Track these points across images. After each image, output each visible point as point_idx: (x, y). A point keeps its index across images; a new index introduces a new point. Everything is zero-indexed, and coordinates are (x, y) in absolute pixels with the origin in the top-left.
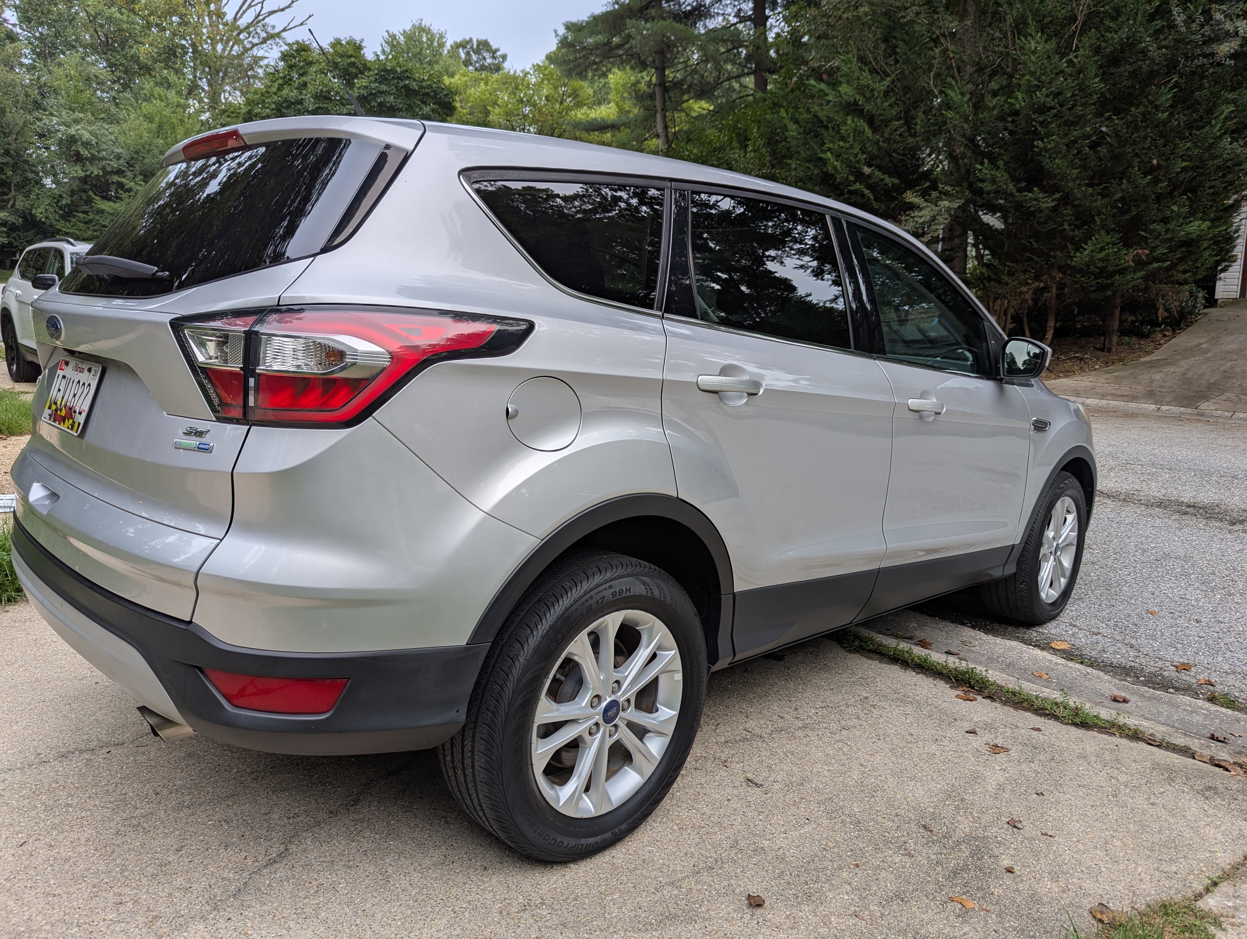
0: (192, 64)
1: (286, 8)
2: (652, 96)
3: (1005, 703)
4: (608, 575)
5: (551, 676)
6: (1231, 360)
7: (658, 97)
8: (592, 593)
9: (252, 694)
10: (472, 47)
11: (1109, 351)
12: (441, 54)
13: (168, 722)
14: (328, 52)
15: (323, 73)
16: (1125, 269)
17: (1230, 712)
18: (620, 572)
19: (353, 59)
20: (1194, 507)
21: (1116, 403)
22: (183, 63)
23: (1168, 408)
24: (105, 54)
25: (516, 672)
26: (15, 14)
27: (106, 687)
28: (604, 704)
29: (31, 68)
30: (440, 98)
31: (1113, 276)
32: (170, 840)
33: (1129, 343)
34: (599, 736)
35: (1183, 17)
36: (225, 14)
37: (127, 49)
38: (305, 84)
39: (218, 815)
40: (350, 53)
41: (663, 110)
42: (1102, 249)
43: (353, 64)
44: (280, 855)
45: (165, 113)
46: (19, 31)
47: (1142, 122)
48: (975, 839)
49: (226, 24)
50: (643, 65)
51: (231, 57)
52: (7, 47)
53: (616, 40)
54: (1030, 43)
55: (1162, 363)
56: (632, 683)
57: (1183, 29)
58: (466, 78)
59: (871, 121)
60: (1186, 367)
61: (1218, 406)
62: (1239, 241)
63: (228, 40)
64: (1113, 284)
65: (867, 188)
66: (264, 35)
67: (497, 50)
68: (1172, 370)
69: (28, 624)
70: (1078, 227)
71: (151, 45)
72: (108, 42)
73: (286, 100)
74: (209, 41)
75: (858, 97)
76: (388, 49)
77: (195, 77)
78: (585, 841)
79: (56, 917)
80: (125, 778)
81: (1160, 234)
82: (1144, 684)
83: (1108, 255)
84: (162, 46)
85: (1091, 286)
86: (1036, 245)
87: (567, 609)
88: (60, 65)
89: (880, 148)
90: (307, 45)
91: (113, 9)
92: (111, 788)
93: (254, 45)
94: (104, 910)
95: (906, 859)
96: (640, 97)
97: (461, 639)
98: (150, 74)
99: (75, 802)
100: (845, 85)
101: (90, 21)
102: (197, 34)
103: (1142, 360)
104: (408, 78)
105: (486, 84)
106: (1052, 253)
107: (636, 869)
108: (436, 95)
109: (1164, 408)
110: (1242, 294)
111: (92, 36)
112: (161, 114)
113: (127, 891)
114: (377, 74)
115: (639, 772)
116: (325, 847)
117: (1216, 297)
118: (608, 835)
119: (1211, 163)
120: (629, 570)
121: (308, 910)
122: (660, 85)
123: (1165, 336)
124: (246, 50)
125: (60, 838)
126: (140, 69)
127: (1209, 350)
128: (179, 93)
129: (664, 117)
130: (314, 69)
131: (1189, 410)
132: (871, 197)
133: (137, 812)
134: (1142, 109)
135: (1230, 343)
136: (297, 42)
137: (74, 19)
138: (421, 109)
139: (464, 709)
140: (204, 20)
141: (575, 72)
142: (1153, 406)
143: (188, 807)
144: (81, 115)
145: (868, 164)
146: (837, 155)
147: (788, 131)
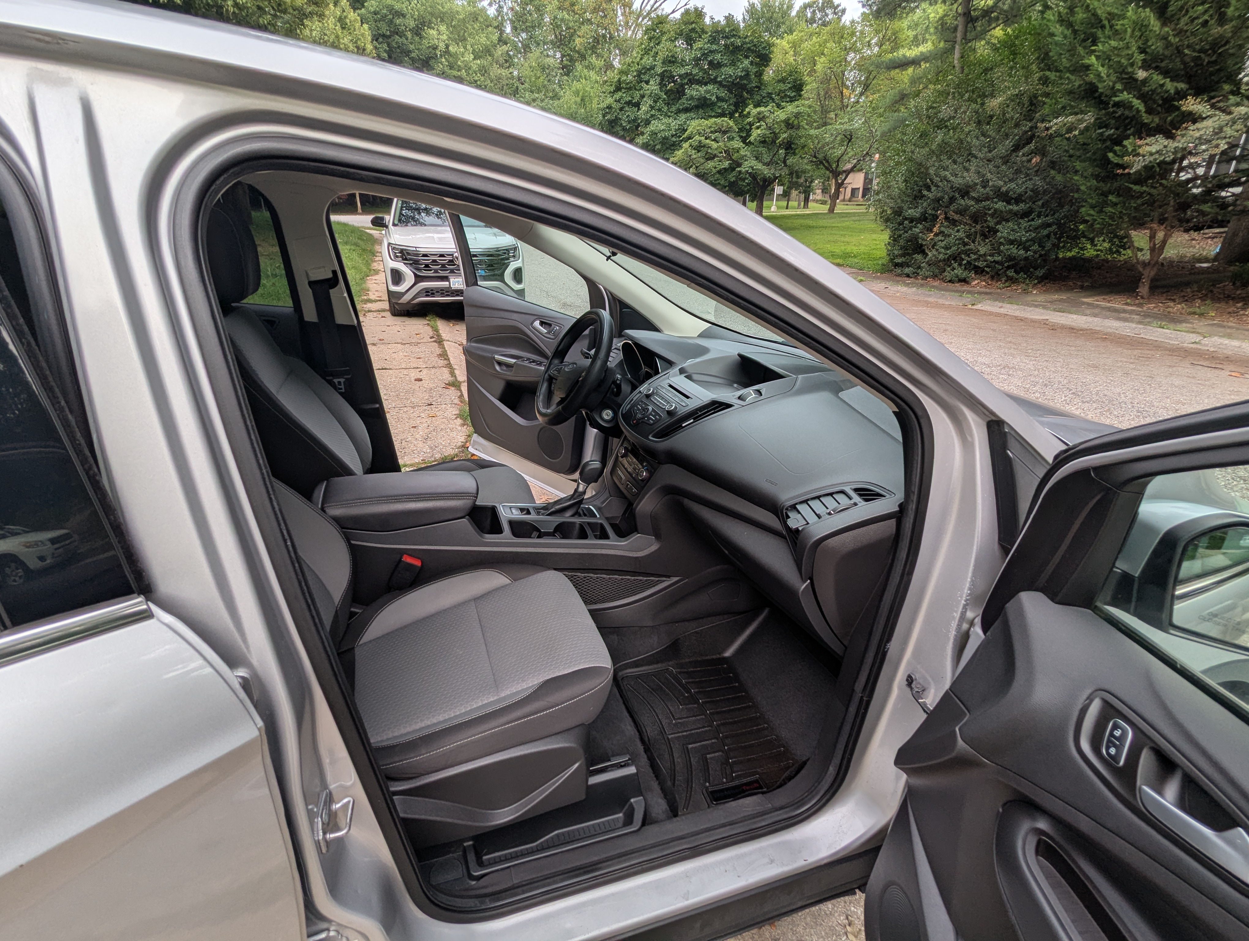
2: (955, 27)
7: (960, 28)
10: (817, 6)
12: (789, 15)
14: (680, 22)
15: (671, 40)
19: (694, 26)
24: (559, 47)
30: (759, 50)
38: (658, 52)
40: (693, 20)
41: (962, 41)
43: (693, 30)
58: (803, 34)
65: (1138, 98)
67: (838, 6)
73: (644, 68)
77: (609, 58)
84: (589, 36)
89: (1168, 45)
96: (945, 30)
98: (583, 60)
101: (551, 23)
102: (613, 24)
104: (734, 36)
108: (756, 49)
112: (584, 90)
114: (710, 36)
122: (964, 17)
128: (597, 72)
129: (964, 46)
132: (1142, 108)
136: (658, 17)
138: (742, 63)
144: (537, 95)
145: (1146, 66)
146: (1105, 59)
147: (1052, 35)
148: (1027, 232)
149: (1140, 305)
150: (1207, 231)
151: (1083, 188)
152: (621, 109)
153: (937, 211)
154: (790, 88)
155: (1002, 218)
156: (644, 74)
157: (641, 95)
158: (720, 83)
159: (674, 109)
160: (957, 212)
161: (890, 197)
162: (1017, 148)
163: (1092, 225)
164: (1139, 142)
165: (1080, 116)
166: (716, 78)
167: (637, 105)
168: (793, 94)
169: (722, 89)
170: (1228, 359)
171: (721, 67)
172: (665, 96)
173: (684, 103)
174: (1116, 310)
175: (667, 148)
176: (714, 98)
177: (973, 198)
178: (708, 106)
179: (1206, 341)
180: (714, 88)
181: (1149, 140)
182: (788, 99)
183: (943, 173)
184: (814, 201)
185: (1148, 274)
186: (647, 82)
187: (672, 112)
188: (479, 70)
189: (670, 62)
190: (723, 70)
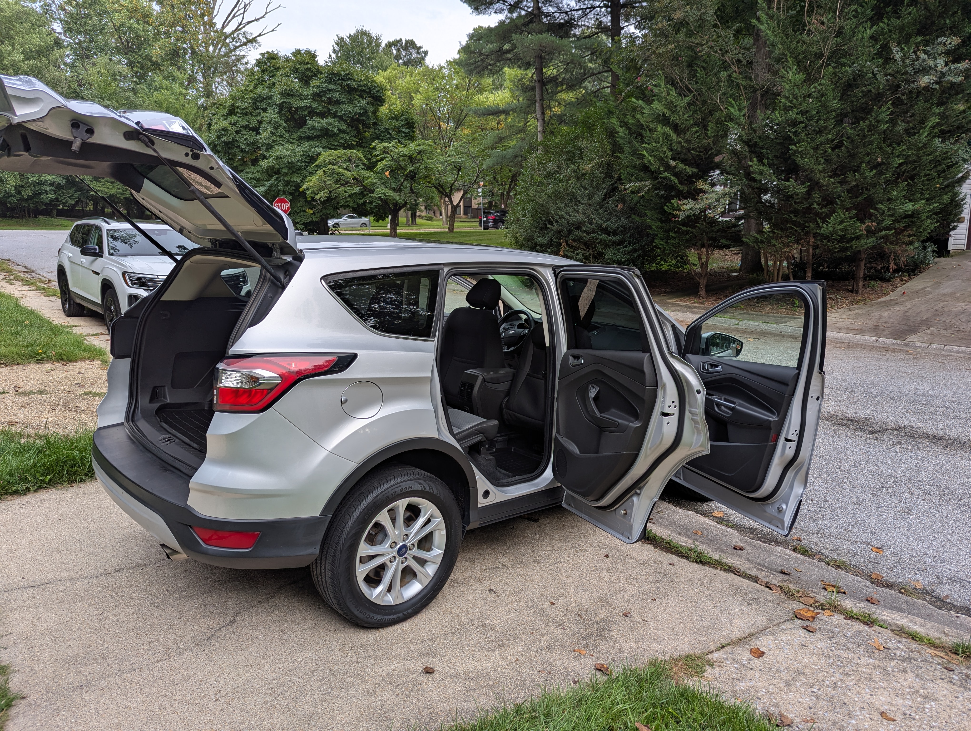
0: (190, 62)
1: (261, 18)
2: (533, 89)
3: (662, 549)
4: (399, 480)
5: (367, 532)
6: (944, 301)
7: (537, 90)
8: (389, 490)
9: (215, 539)
10: (401, 45)
11: (857, 292)
12: (378, 52)
13: (175, 552)
14: (291, 59)
15: (287, 76)
16: (860, 236)
17: (802, 557)
18: (406, 478)
19: (309, 66)
20: (852, 420)
21: (847, 335)
22: (185, 62)
23: (883, 339)
24: (126, 54)
25: (347, 530)
26: (60, 25)
27: (140, 533)
28: (398, 546)
29: (72, 66)
30: (374, 93)
31: (852, 241)
32: (175, 614)
33: (873, 286)
34: (395, 563)
35: (901, 54)
36: (215, 24)
37: (142, 51)
38: (274, 84)
39: (200, 602)
40: (307, 61)
41: (541, 100)
42: (842, 222)
43: (309, 69)
44: (231, 622)
45: (170, 100)
46: (63, 38)
47: (868, 131)
48: (604, 622)
49: (216, 32)
50: (528, 65)
51: (220, 56)
52: (55, 52)
53: (506, 47)
54: (788, 73)
55: (893, 302)
56: (415, 535)
57: (901, 63)
58: (396, 71)
59: (675, 128)
60: (909, 306)
61: (921, 339)
62: (965, 206)
63: (218, 44)
64: (851, 247)
65: (673, 176)
66: (245, 40)
67: (420, 48)
68: (898, 309)
69: (92, 495)
70: (825, 206)
71: (160, 48)
72: (128, 45)
73: (260, 96)
74: (203, 45)
75: (665, 111)
76: (337, 49)
77: (193, 72)
78: (387, 617)
79: (120, 647)
80: (152, 582)
81: (884, 211)
82: (759, 539)
83: (846, 226)
84: (168, 49)
85: (836, 248)
86: (794, 219)
87: (374, 498)
88: (93, 64)
89: (682, 147)
90: (276, 54)
91: (132, 21)
92: (144, 588)
93: (236, 48)
94: (143, 644)
95: (561, 631)
96: (525, 89)
97: (317, 513)
98: (159, 69)
99: (126, 594)
100: (656, 102)
101: (116, 30)
102: (194, 40)
103: (879, 300)
104: (349, 79)
105: (411, 75)
106: (806, 224)
107: (414, 632)
108: (370, 91)
109: (881, 340)
110: (968, 247)
111: (117, 40)
112: (168, 101)
113: (154, 636)
114: (327, 77)
115: (421, 583)
116: (254, 618)
117: (949, 249)
118: (400, 615)
119: (924, 158)
120: (411, 477)
121: (243, 647)
122: (539, 81)
123: (902, 280)
124: (231, 51)
125: (120, 611)
126: (152, 65)
127: (930, 293)
128: (181, 84)
129: (542, 105)
130: (280, 73)
131: (898, 342)
132: (676, 181)
133: (158, 600)
134: (867, 122)
135: (947, 288)
136: (268, 52)
137: (103, 29)
138: (359, 102)
139: (318, 548)
140: (199, 29)
141: (474, 72)
142: (874, 338)
143: (185, 598)
145: (673, 159)
146: (651, 152)
147: (617, 133)
148: (624, 255)
149: (703, 303)
150: (733, 249)
151: (653, 227)
152: (237, 132)
153: (560, 239)
154: (404, 125)
155: (606, 246)
156: (261, 101)
157: (258, 121)
158: (341, 118)
159: (295, 136)
160: (574, 240)
161: (521, 227)
162: (606, 197)
163: (664, 251)
164: (680, 202)
165: (643, 183)
166: (337, 112)
167: (256, 130)
168: (407, 130)
169: (343, 123)
170: (752, 332)
171: (340, 104)
172: (285, 124)
173: (306, 132)
174: (689, 307)
175: (293, 172)
176: (336, 130)
177: (585, 231)
178: (332, 136)
179: (741, 323)
180: (335, 121)
181: (684, 201)
182: (403, 135)
183: (560, 213)
184: (419, 216)
185: (703, 282)
186: (265, 110)
187: (293, 139)
188: (31, 70)
189: (288, 95)
190: (343, 106)
